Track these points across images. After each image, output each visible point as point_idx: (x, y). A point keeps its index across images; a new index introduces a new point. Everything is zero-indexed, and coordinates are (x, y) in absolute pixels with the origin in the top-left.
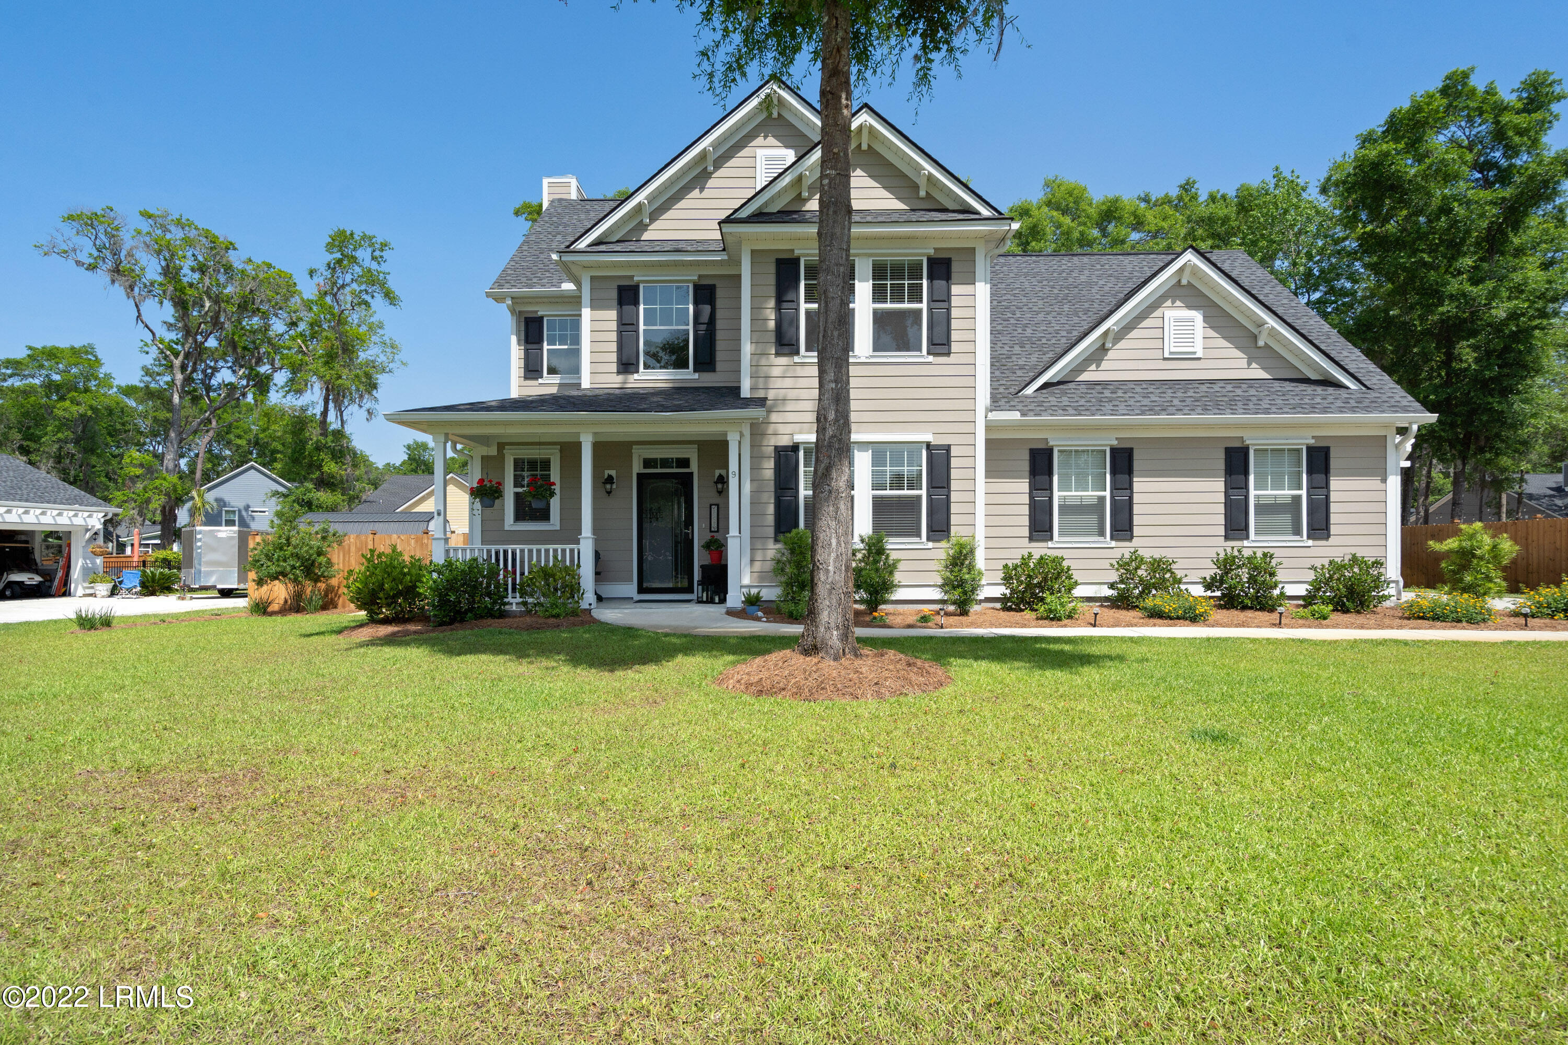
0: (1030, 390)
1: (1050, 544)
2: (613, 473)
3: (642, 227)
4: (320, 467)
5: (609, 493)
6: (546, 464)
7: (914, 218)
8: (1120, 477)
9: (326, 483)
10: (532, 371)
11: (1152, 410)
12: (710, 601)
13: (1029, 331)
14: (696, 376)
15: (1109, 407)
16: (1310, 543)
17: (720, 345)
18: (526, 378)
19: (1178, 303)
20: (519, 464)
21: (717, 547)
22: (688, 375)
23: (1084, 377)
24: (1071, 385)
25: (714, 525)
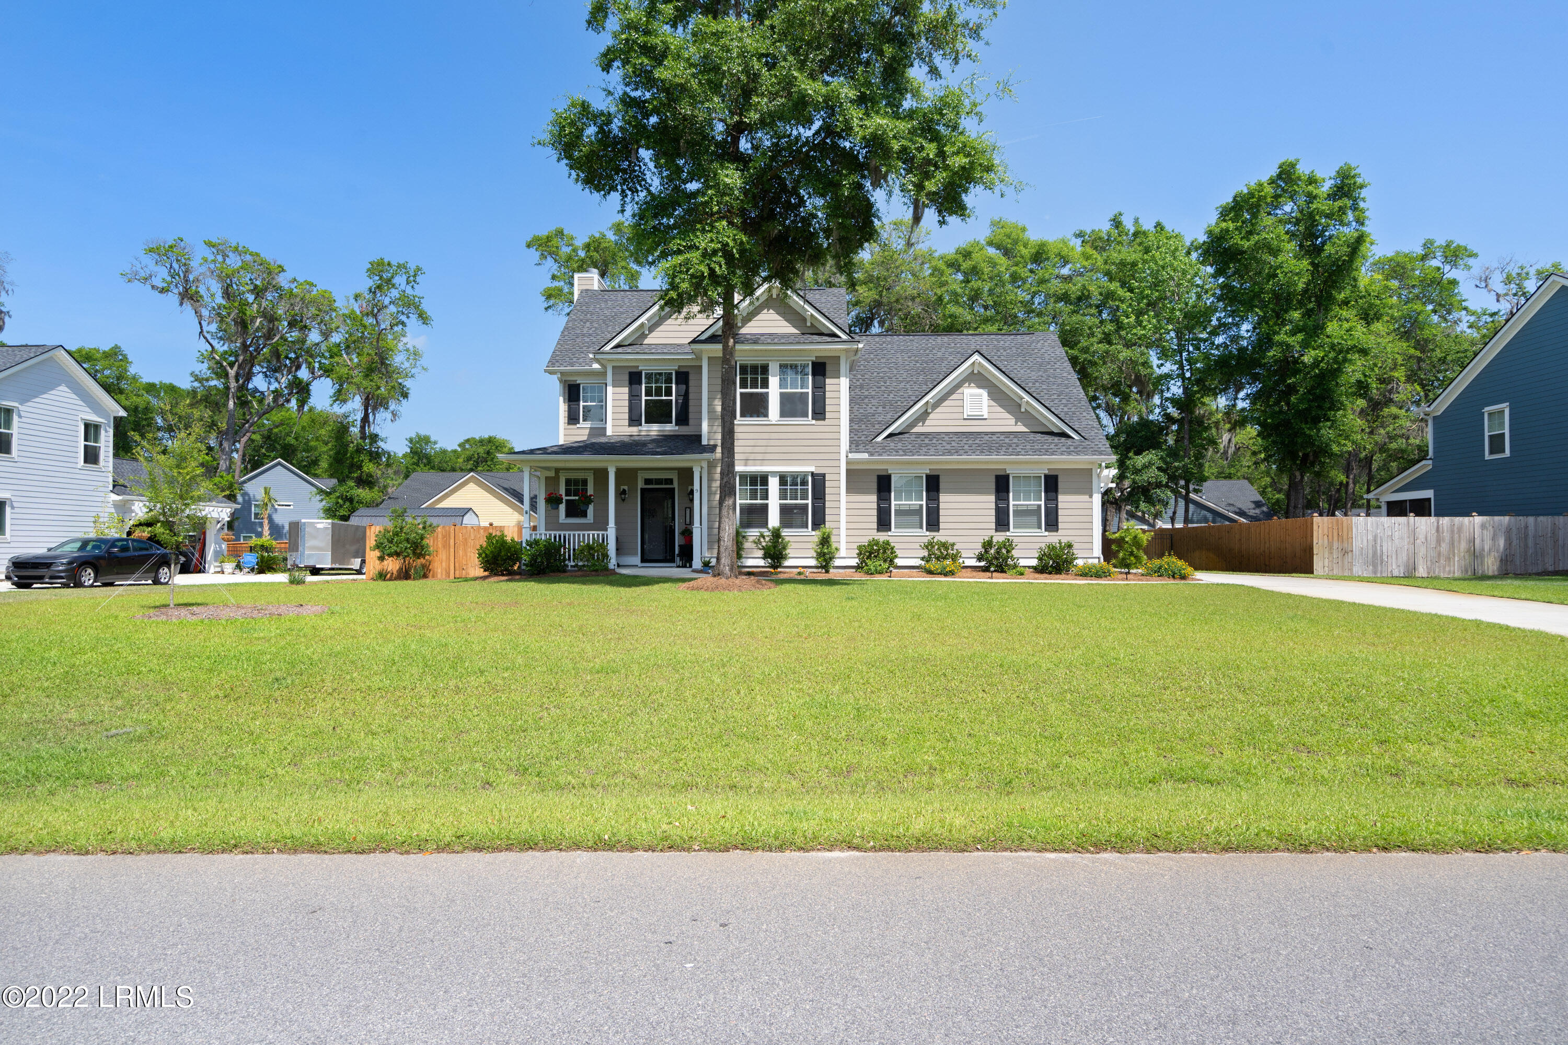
0: (880, 439)
1: (889, 533)
2: (626, 488)
3: (644, 336)
4: (360, 467)
5: (623, 500)
6: (585, 482)
7: (802, 340)
8: (931, 493)
9: (366, 482)
10: (573, 419)
11: (950, 453)
12: (684, 566)
13: (892, 395)
14: (677, 428)
15: (925, 450)
16: (1047, 533)
17: (691, 409)
18: (569, 423)
19: (972, 385)
20: (568, 482)
21: (688, 534)
22: (670, 428)
23: (916, 430)
24: (906, 435)
25: (688, 520)
